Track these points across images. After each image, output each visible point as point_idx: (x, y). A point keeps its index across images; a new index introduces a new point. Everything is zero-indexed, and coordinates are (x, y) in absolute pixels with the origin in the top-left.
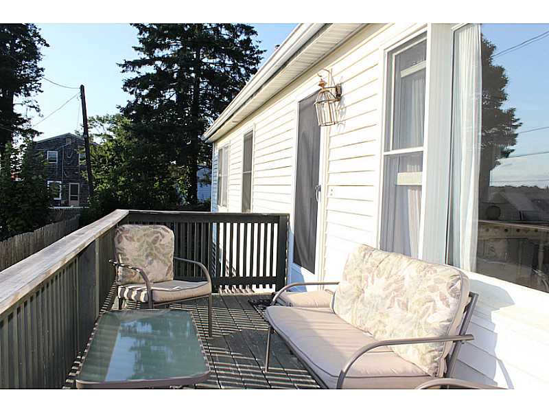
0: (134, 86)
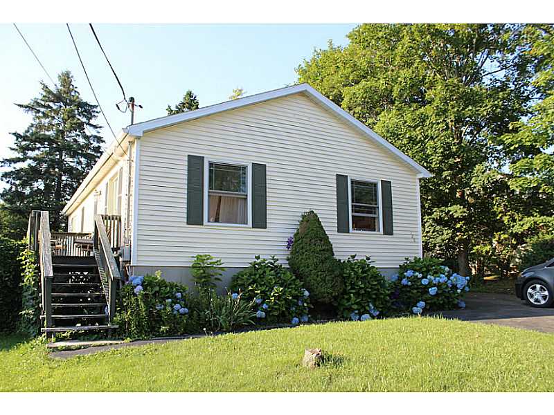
0: (10, 178)
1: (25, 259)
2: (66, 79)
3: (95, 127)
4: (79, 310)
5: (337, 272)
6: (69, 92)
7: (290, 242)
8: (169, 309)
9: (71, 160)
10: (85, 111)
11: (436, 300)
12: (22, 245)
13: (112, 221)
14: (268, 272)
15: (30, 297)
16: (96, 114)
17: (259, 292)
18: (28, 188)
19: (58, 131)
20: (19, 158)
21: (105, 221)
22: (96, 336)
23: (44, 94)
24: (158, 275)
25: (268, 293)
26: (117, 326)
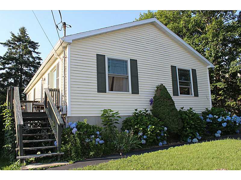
1: (6, 114)
2: (23, 31)
3: (37, 53)
4: (39, 144)
5: (179, 116)
6: (24, 36)
7: (151, 101)
8: (94, 141)
9: (26, 68)
10: (32, 45)
11: (226, 129)
12: (4, 107)
13: (55, 92)
14: (144, 118)
15: (9, 136)
16: (38, 47)
17: (142, 129)
18: (6, 82)
19: (20, 55)
20: (1, 68)
21: (51, 92)
22: (51, 160)
23: (13, 38)
24: (85, 121)
25: (147, 130)
26: (63, 153)
